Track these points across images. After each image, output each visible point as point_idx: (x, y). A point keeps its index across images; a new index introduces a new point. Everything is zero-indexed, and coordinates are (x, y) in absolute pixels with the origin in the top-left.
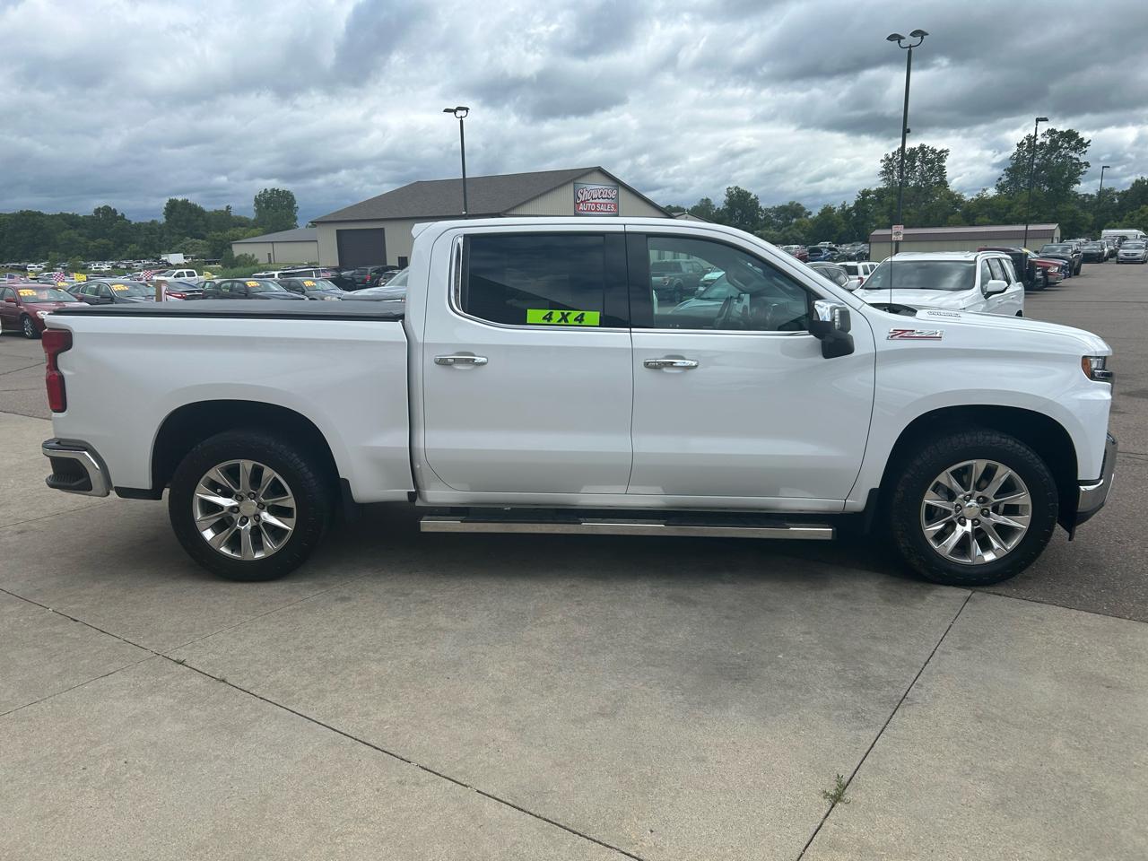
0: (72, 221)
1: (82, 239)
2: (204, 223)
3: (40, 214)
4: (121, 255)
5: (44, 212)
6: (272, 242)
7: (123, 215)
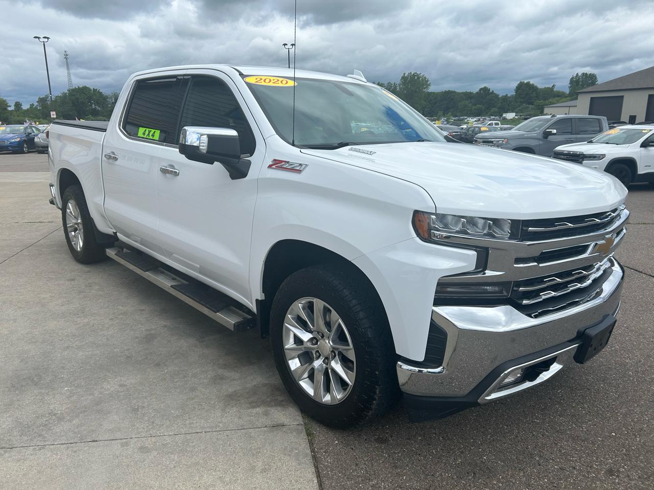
0: (468, 96)
1: (470, 105)
2: (535, 95)
3: (454, 92)
4: (487, 113)
5: (458, 91)
6: (570, 107)
7: (493, 91)
